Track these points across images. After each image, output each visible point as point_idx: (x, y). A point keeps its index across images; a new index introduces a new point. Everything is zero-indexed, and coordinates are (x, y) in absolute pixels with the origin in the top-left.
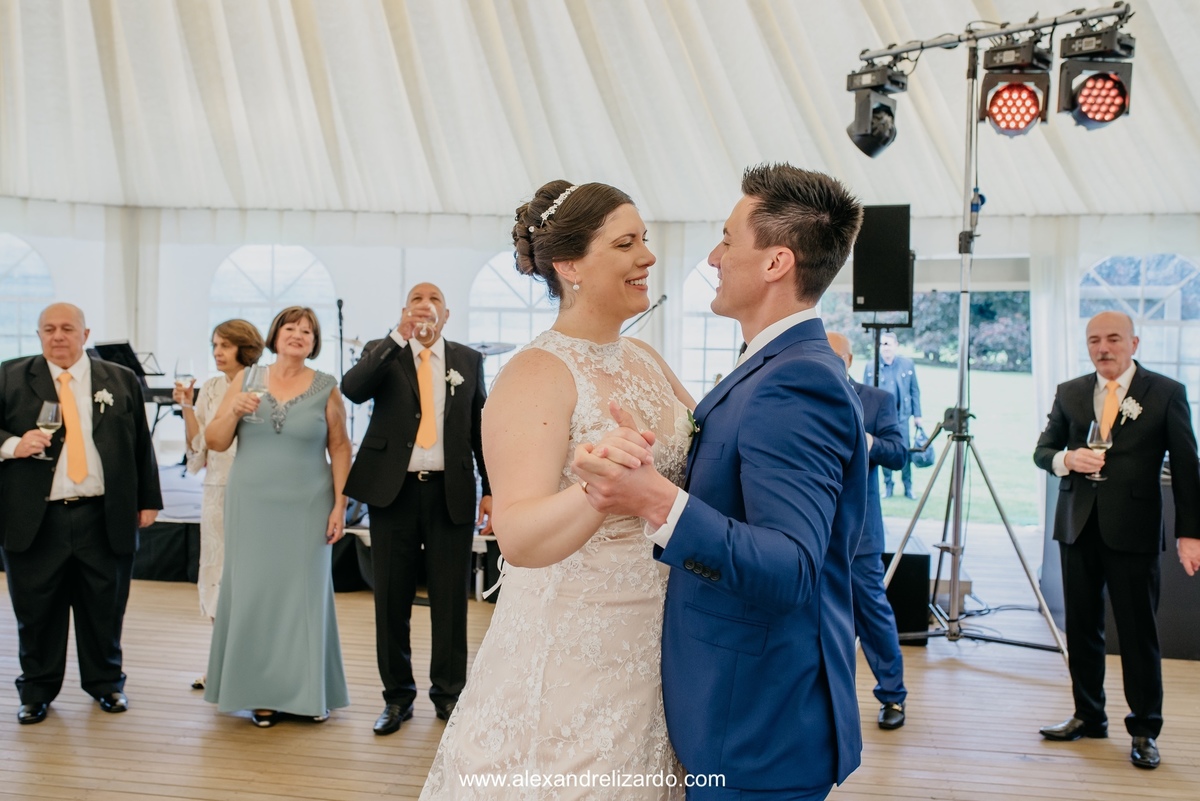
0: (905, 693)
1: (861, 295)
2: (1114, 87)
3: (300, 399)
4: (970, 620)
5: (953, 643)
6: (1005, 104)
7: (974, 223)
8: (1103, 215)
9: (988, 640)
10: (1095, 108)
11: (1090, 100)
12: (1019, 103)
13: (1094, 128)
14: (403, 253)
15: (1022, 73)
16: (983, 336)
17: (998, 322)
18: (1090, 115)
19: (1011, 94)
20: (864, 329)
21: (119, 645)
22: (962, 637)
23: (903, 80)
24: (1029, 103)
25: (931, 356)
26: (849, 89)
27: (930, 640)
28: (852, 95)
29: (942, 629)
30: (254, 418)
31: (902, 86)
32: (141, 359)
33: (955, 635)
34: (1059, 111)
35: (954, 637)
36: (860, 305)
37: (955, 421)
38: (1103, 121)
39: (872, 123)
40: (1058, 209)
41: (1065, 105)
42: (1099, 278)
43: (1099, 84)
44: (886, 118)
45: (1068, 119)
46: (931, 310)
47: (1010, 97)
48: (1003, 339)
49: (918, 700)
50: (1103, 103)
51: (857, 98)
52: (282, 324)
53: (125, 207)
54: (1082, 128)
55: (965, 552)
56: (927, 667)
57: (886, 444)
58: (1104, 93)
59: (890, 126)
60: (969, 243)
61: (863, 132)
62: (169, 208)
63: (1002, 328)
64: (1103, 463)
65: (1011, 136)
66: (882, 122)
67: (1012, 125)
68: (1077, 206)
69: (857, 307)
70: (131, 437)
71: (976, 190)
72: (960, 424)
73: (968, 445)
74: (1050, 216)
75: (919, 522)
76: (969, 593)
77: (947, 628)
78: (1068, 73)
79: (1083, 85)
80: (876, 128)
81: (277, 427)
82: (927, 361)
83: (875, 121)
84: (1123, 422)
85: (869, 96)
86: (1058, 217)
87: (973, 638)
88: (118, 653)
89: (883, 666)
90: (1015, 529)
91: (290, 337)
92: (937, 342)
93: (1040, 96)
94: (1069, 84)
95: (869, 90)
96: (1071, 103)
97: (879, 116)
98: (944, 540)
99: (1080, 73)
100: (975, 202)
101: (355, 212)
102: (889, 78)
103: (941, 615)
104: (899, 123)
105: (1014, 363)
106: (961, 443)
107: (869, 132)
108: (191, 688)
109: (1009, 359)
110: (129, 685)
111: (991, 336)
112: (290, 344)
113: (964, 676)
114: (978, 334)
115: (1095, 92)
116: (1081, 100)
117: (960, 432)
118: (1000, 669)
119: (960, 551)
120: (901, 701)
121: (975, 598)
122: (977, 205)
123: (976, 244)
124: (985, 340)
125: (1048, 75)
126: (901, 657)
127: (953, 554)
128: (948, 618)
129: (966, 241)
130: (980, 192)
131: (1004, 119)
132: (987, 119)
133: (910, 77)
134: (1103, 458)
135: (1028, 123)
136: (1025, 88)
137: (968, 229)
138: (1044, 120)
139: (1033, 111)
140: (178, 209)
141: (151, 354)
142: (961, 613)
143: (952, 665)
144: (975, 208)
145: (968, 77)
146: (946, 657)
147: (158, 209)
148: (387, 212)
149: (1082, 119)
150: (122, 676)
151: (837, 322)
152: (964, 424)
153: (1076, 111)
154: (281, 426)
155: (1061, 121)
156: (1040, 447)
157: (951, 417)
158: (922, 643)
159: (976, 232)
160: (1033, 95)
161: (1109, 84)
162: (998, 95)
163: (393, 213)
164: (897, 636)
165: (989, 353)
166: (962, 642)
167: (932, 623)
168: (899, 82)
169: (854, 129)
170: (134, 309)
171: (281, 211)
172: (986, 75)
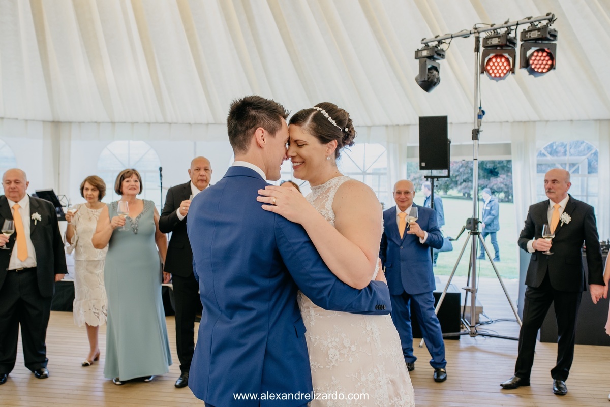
0: (446, 363)
1: (423, 162)
2: (547, 56)
3: (142, 215)
4: (482, 327)
5: (473, 338)
6: (494, 65)
7: (479, 125)
8: (547, 121)
9: (491, 336)
10: (538, 66)
11: (536, 62)
12: (501, 64)
13: (538, 76)
14: (195, 144)
15: (502, 49)
16: (492, 184)
17: (499, 177)
18: (536, 70)
19: (496, 59)
20: (426, 179)
21: (44, 343)
22: (477, 335)
23: (443, 53)
24: (505, 64)
25: (466, 195)
26: (416, 58)
27: (461, 336)
28: (418, 61)
29: (467, 331)
30: (124, 228)
31: (443, 57)
32: (60, 198)
33: (474, 334)
34: (520, 68)
35: (473, 335)
36: (423, 167)
37: (472, 225)
38: (542, 72)
39: (428, 75)
40: (525, 119)
41: (523, 64)
42: (546, 153)
43: (540, 54)
44: (435, 72)
45: (525, 72)
46: (466, 171)
47: (496, 61)
48: (502, 186)
49: (454, 367)
50: (542, 64)
51: (420, 63)
52: (123, 179)
53: (53, 122)
54: (532, 76)
55: (478, 292)
56: (459, 350)
57: (434, 236)
58: (542, 58)
59: (437, 76)
60: (477, 135)
61: (423, 80)
62: (76, 122)
63: (502, 180)
64: (551, 245)
65: (497, 81)
66: (433, 74)
67: (498, 75)
68: (534, 117)
69: (422, 168)
70: (50, 237)
71: (480, 108)
72: (474, 226)
73: (479, 237)
74: (521, 122)
75: (454, 278)
76: (482, 312)
77: (470, 331)
78: (524, 49)
79: (532, 55)
80: (430, 78)
81: (135, 231)
82: (464, 197)
83: (429, 74)
84: (561, 225)
85: (426, 62)
86: (525, 122)
87: (483, 335)
88: (44, 348)
89: (435, 350)
90: (503, 280)
91: (129, 185)
92: (469, 188)
93: (511, 60)
94: (525, 54)
95: (426, 59)
96: (526, 64)
97: (431, 71)
98: (468, 285)
99: (530, 48)
100: (480, 114)
101: (170, 124)
102: (436, 52)
103: (467, 324)
104: (441, 75)
105: (508, 198)
106: (475, 236)
107: (426, 79)
108: (81, 365)
109: (505, 196)
110: (50, 365)
111: (496, 184)
112: (130, 189)
113: (479, 355)
114: (490, 183)
115: (538, 58)
116: (531, 62)
117: (474, 230)
118: (497, 351)
119: (475, 291)
120: (444, 368)
121: (485, 316)
122: (481, 115)
123: (481, 135)
124: (493, 186)
125: (515, 50)
126: (443, 345)
127: (472, 293)
128: (470, 325)
129: (476, 134)
130: (482, 109)
131: (493, 72)
132: (485, 72)
133: (446, 52)
134: (550, 243)
135: (505, 74)
136: (504, 57)
137: (477, 127)
138: (513, 72)
139: (508, 68)
140: (80, 123)
141: (64, 195)
142: (477, 323)
143: (472, 349)
144: (480, 117)
145: (475, 52)
146: (469, 345)
147: (70, 123)
148: (187, 124)
149: (532, 72)
150: (46, 360)
151: (418, 178)
152: (476, 226)
153: (528, 68)
154: (137, 230)
155: (522, 72)
156: (521, 238)
157: (470, 223)
158: (457, 338)
159: (481, 129)
160: (507, 60)
161: (545, 54)
162: (490, 60)
163: (190, 124)
164: (442, 335)
165: (496, 193)
166: (478, 338)
167: (462, 328)
168: (441, 54)
169: (418, 78)
170: (58, 173)
171: (133, 123)
172: (484, 50)
